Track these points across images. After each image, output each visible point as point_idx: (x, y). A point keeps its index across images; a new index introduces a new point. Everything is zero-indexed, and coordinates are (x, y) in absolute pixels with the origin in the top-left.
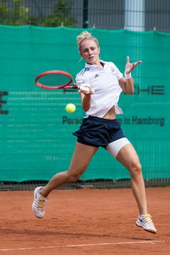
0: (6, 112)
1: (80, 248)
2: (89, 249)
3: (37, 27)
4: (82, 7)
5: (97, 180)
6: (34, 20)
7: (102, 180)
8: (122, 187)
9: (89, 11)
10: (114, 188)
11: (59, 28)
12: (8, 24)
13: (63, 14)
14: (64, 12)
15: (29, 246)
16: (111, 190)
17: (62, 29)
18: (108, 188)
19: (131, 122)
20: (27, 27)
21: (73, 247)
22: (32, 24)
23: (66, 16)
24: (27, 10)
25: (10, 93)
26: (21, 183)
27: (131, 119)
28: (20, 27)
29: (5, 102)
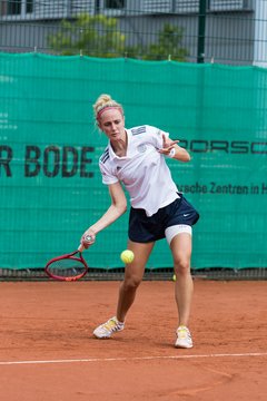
0: (91, 175)
1: (188, 360)
2: (199, 362)
3: (135, 61)
4: (197, 34)
5: (212, 269)
6: (132, 51)
7: (220, 269)
8: (246, 279)
9: (206, 40)
10: (236, 280)
11: (165, 62)
12: (97, 56)
13: (171, 44)
14: (172, 41)
15: (120, 355)
16: (230, 283)
17: (170, 64)
18: (228, 280)
19: (260, 191)
20: (122, 59)
21: (178, 359)
22: (128, 56)
23: (175, 45)
24: (123, 37)
25: (97, 149)
26: (110, 271)
27: (260, 187)
28: (113, 60)
29: (90, 161)
